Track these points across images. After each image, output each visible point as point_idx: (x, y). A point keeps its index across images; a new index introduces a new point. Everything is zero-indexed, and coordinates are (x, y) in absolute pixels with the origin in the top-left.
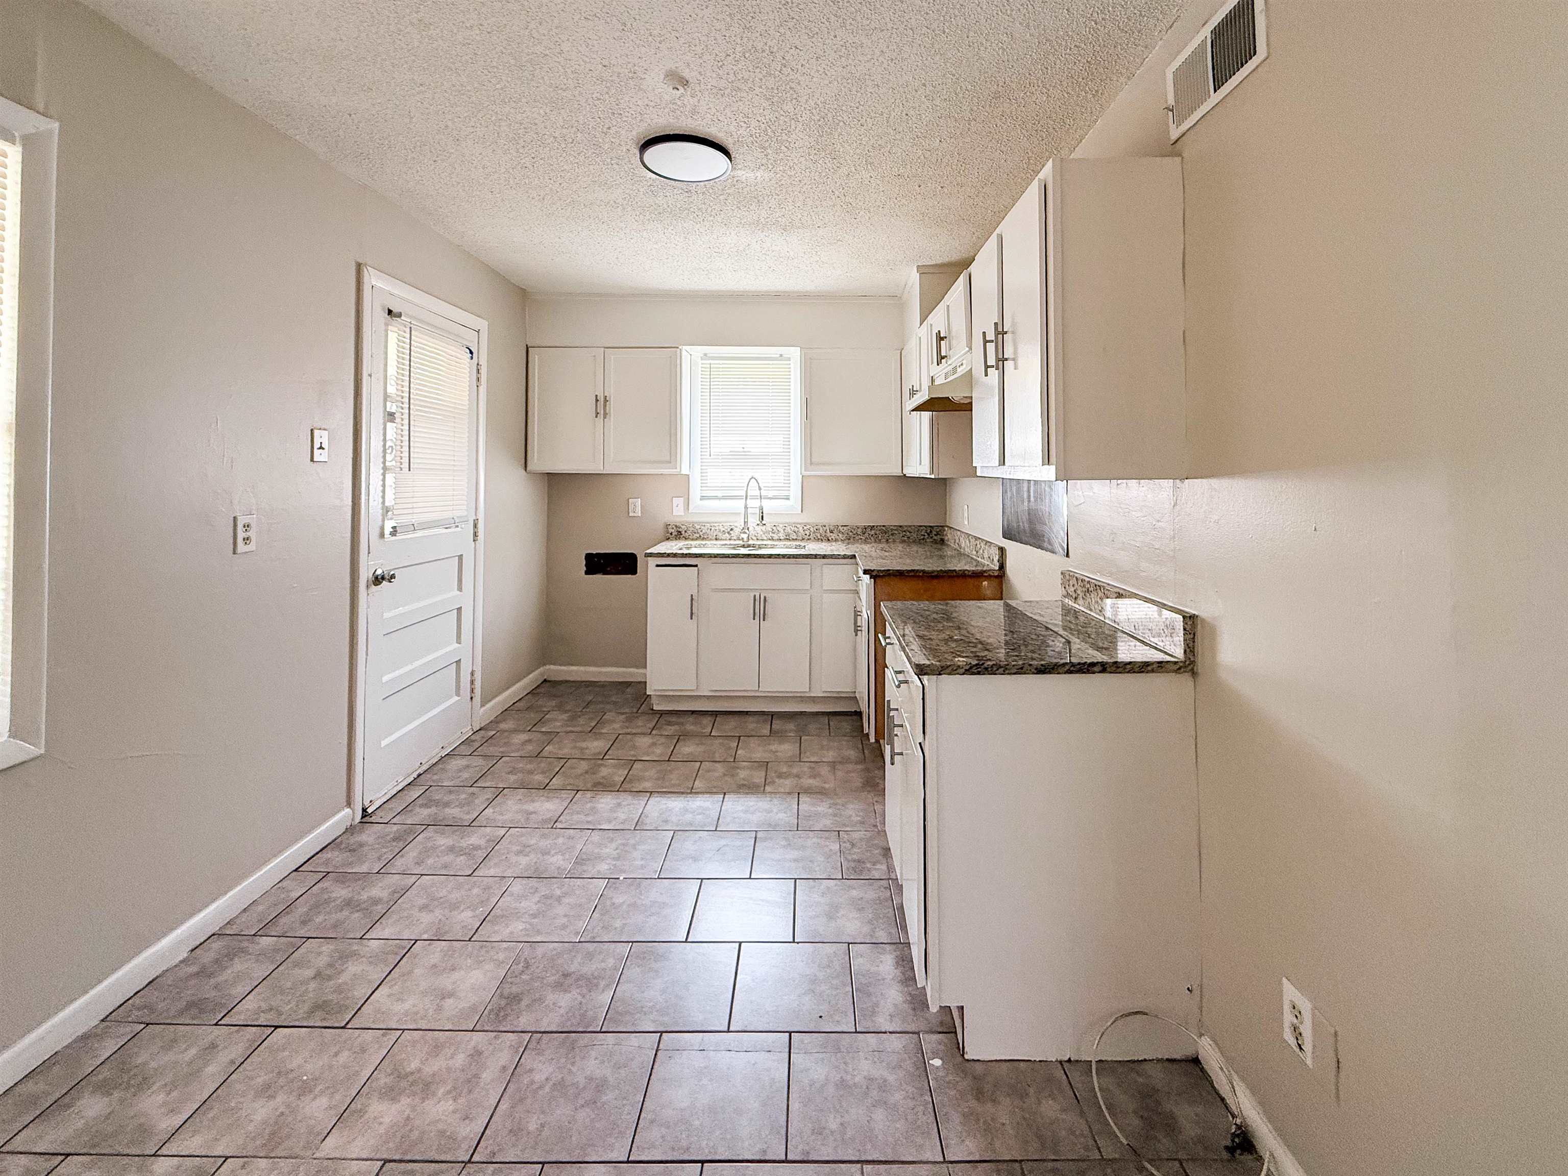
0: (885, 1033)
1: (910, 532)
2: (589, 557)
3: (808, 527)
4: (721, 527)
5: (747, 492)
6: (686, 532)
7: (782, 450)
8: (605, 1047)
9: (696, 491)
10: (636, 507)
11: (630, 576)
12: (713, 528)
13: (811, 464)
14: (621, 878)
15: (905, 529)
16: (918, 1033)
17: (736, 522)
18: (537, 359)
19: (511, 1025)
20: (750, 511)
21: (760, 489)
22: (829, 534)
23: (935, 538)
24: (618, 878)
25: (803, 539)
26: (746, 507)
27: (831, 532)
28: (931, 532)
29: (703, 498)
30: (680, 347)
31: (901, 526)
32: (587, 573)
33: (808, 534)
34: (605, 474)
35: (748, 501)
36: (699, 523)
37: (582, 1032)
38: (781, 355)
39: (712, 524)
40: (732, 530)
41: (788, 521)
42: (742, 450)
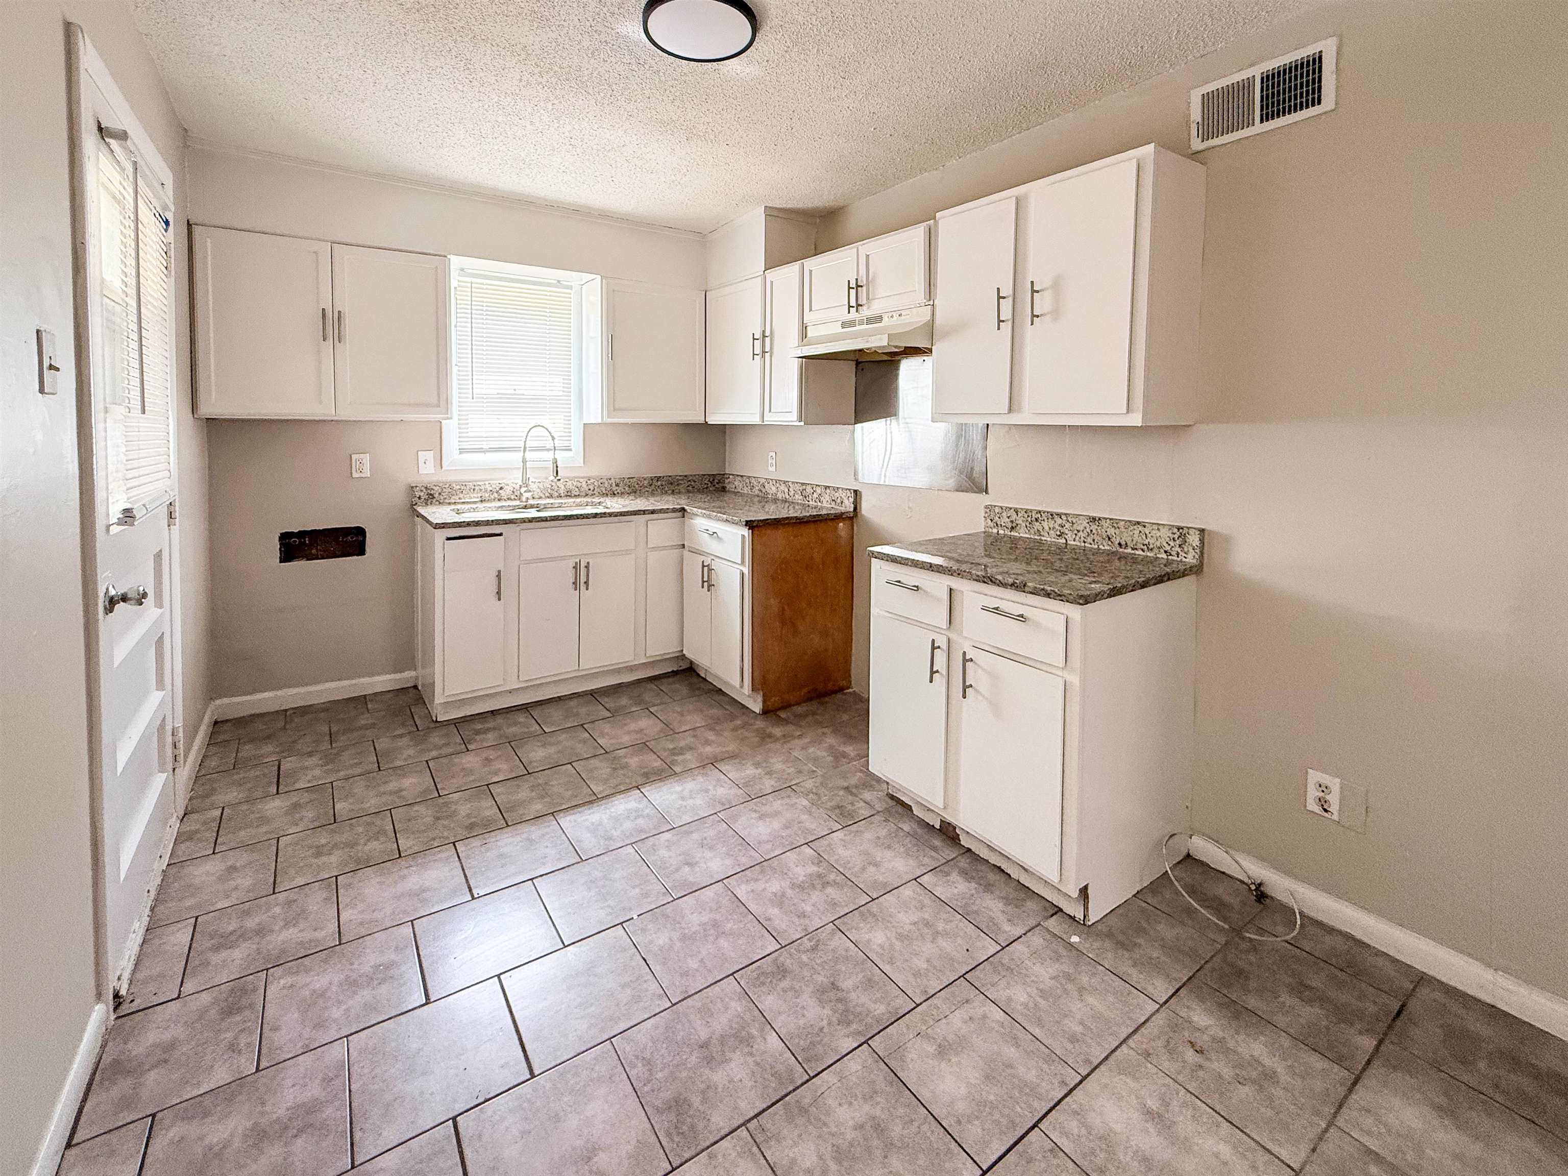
0: (1021, 937)
1: (695, 482)
2: (285, 537)
3: (592, 481)
4: (487, 486)
5: (525, 442)
6: (440, 494)
7: (561, 393)
8: (833, 1088)
9: (451, 444)
10: (364, 465)
11: (355, 557)
12: (477, 488)
13: (615, 410)
14: (635, 917)
15: (691, 478)
16: (1039, 924)
17: (503, 479)
18: (209, 244)
19: (711, 1132)
20: (528, 465)
21: (553, 439)
22: (614, 488)
23: (717, 486)
24: (633, 918)
25: (587, 495)
26: (524, 461)
27: (617, 485)
28: (713, 480)
29: (462, 451)
30: (449, 256)
31: (686, 476)
32: (282, 560)
33: (592, 489)
34: (337, 421)
35: (527, 452)
36: (457, 483)
37: (794, 1090)
38: (559, 281)
39: (475, 483)
40: (501, 488)
41: (568, 475)
42: (513, 392)
